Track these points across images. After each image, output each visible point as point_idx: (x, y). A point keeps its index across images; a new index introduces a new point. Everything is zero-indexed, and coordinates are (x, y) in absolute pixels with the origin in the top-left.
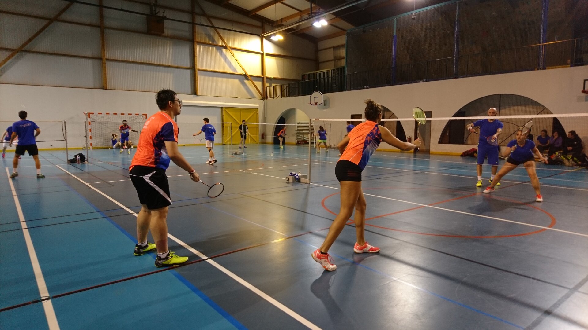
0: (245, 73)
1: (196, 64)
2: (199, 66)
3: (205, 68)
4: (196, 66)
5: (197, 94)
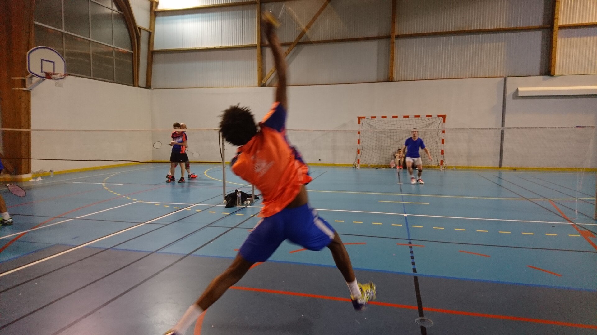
5: (552, 74)
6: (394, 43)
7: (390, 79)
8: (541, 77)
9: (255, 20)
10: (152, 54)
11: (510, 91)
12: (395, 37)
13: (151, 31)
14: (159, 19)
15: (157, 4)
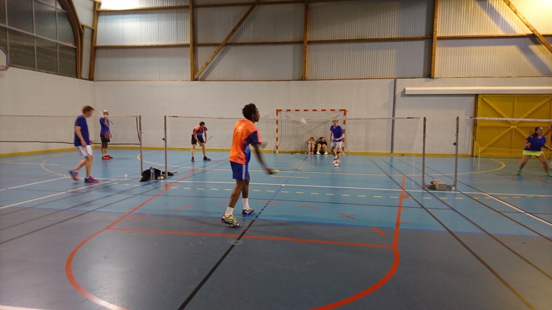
0: (531, 33)
1: (435, 30)
2: (439, 32)
3: (451, 34)
4: (434, 33)
5: (432, 76)
6: (306, 48)
7: (303, 78)
8: (424, 79)
9: (188, 23)
10: (95, 49)
11: (399, 91)
12: (308, 43)
13: (93, 28)
14: (101, 18)
15: (100, 4)
